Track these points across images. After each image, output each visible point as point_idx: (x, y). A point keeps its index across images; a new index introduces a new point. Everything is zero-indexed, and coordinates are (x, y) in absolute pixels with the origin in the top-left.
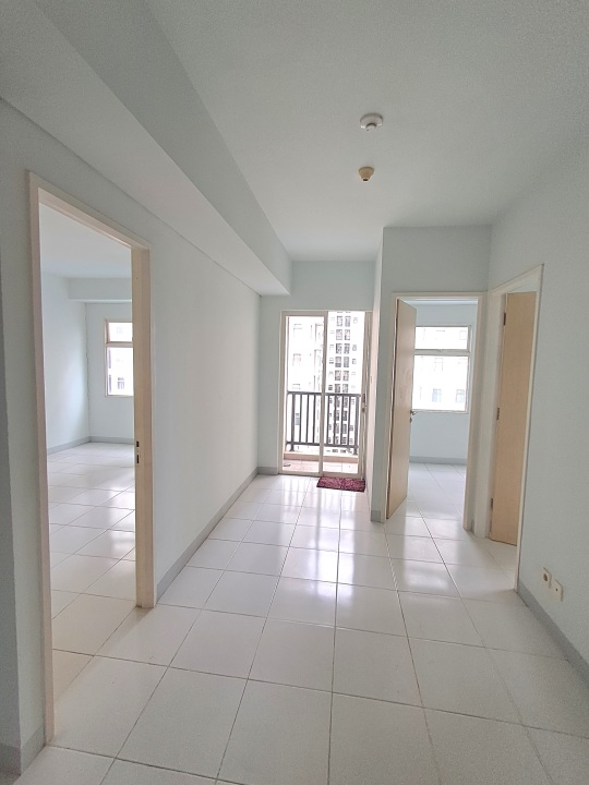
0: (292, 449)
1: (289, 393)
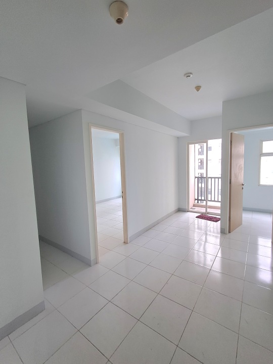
0: (198, 202)
1: (196, 177)
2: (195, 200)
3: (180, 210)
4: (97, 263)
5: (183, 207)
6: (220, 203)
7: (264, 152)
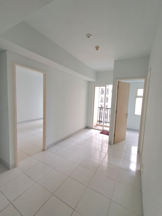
0: (99, 123)
1: (99, 108)
2: (98, 121)
3: (88, 128)
4: (15, 167)
5: (89, 126)
6: (109, 124)
7: (138, 95)
